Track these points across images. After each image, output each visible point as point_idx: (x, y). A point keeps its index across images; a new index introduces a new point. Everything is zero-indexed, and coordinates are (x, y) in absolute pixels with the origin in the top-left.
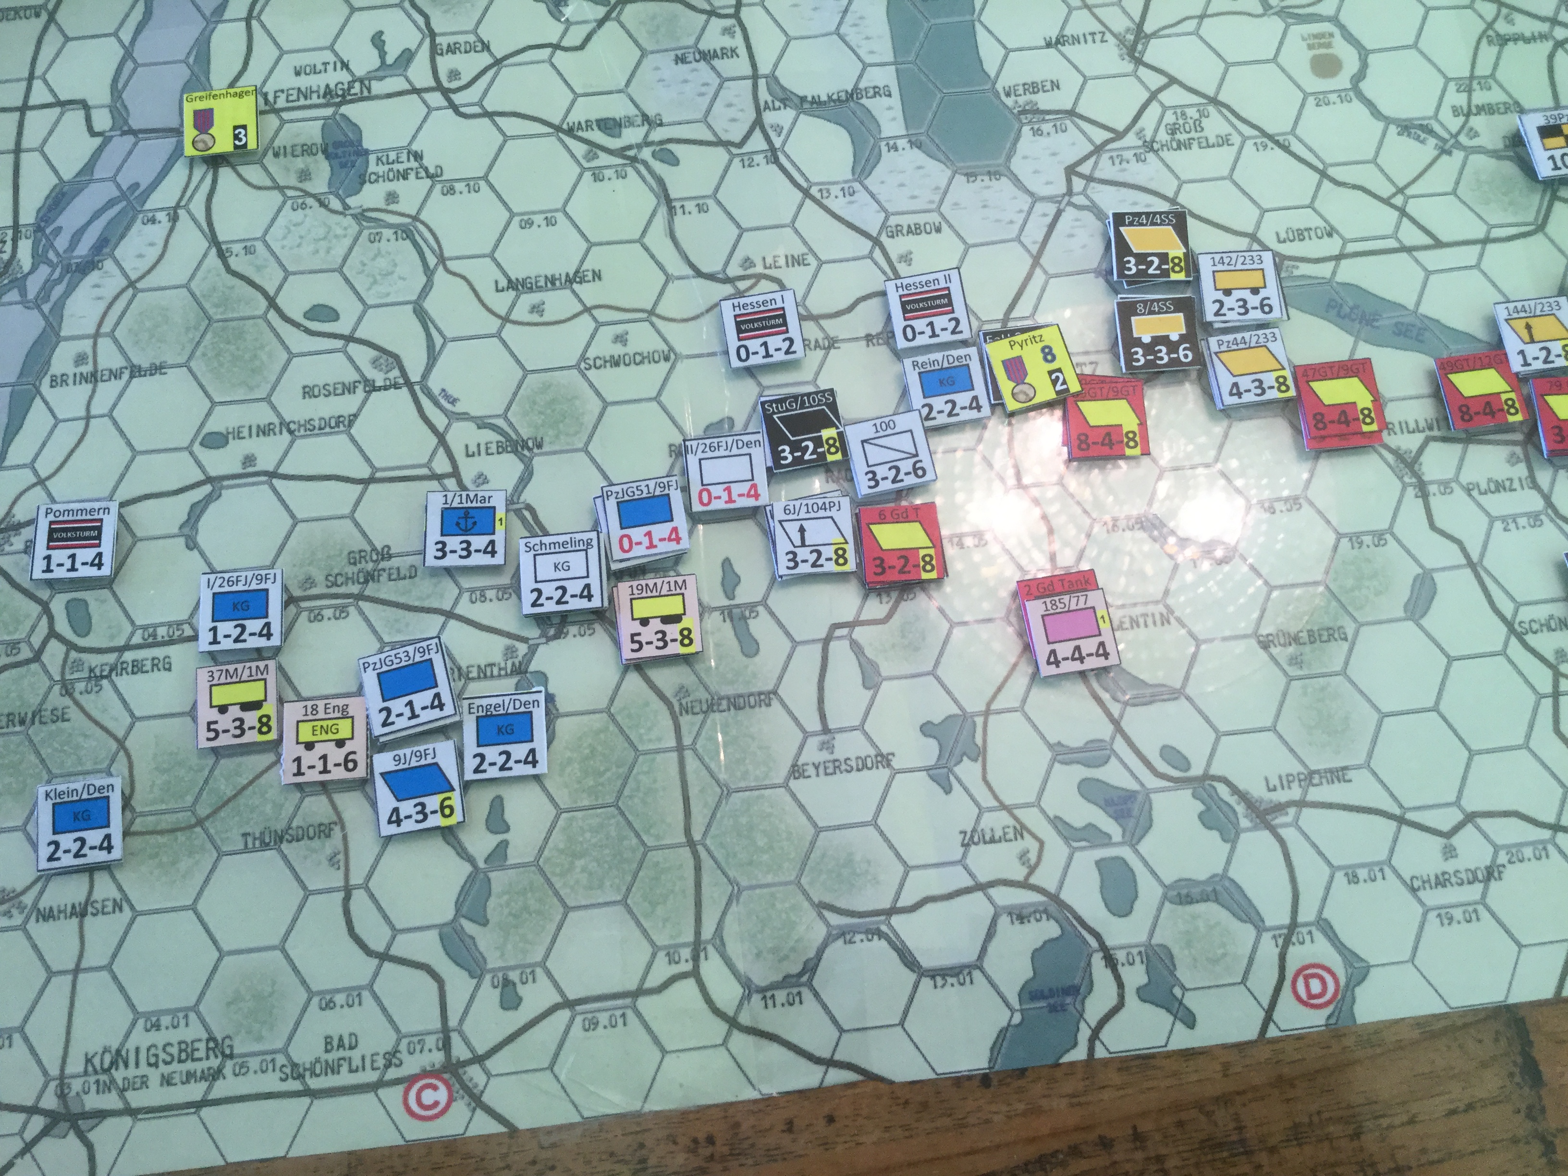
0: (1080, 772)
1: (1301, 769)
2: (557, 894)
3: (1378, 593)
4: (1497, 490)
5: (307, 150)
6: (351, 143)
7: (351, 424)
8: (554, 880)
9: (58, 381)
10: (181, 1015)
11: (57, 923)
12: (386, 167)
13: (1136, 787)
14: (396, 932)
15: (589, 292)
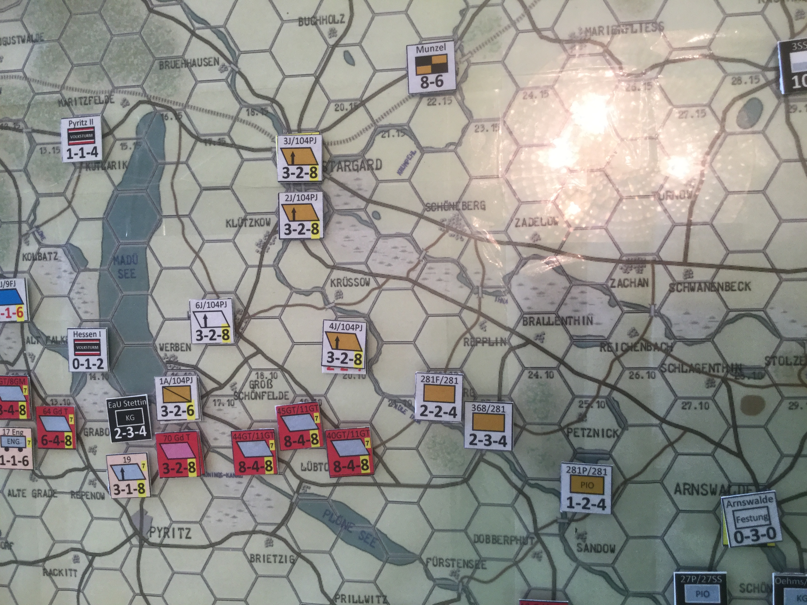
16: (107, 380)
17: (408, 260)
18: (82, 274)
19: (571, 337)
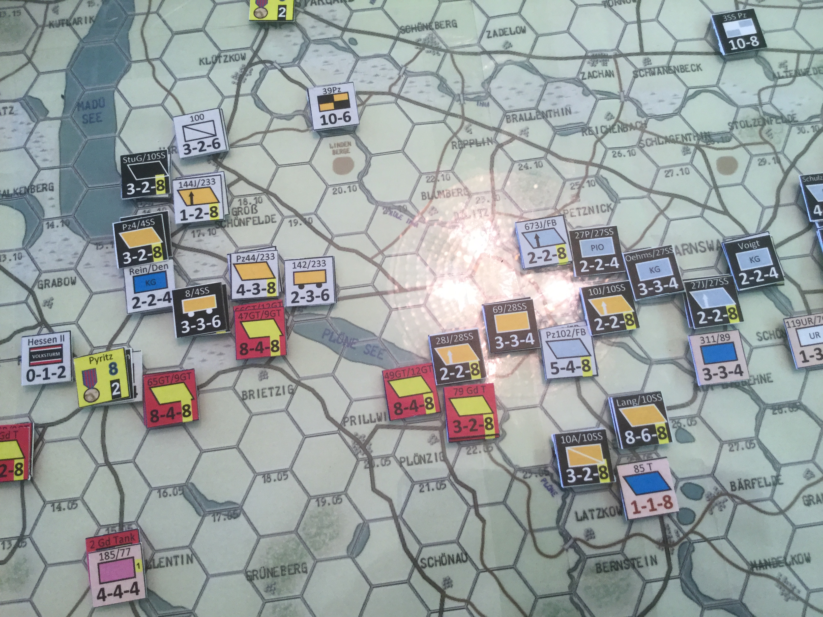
16: (68, 226)
17: (388, 77)
18: (41, 123)
19: (553, 128)
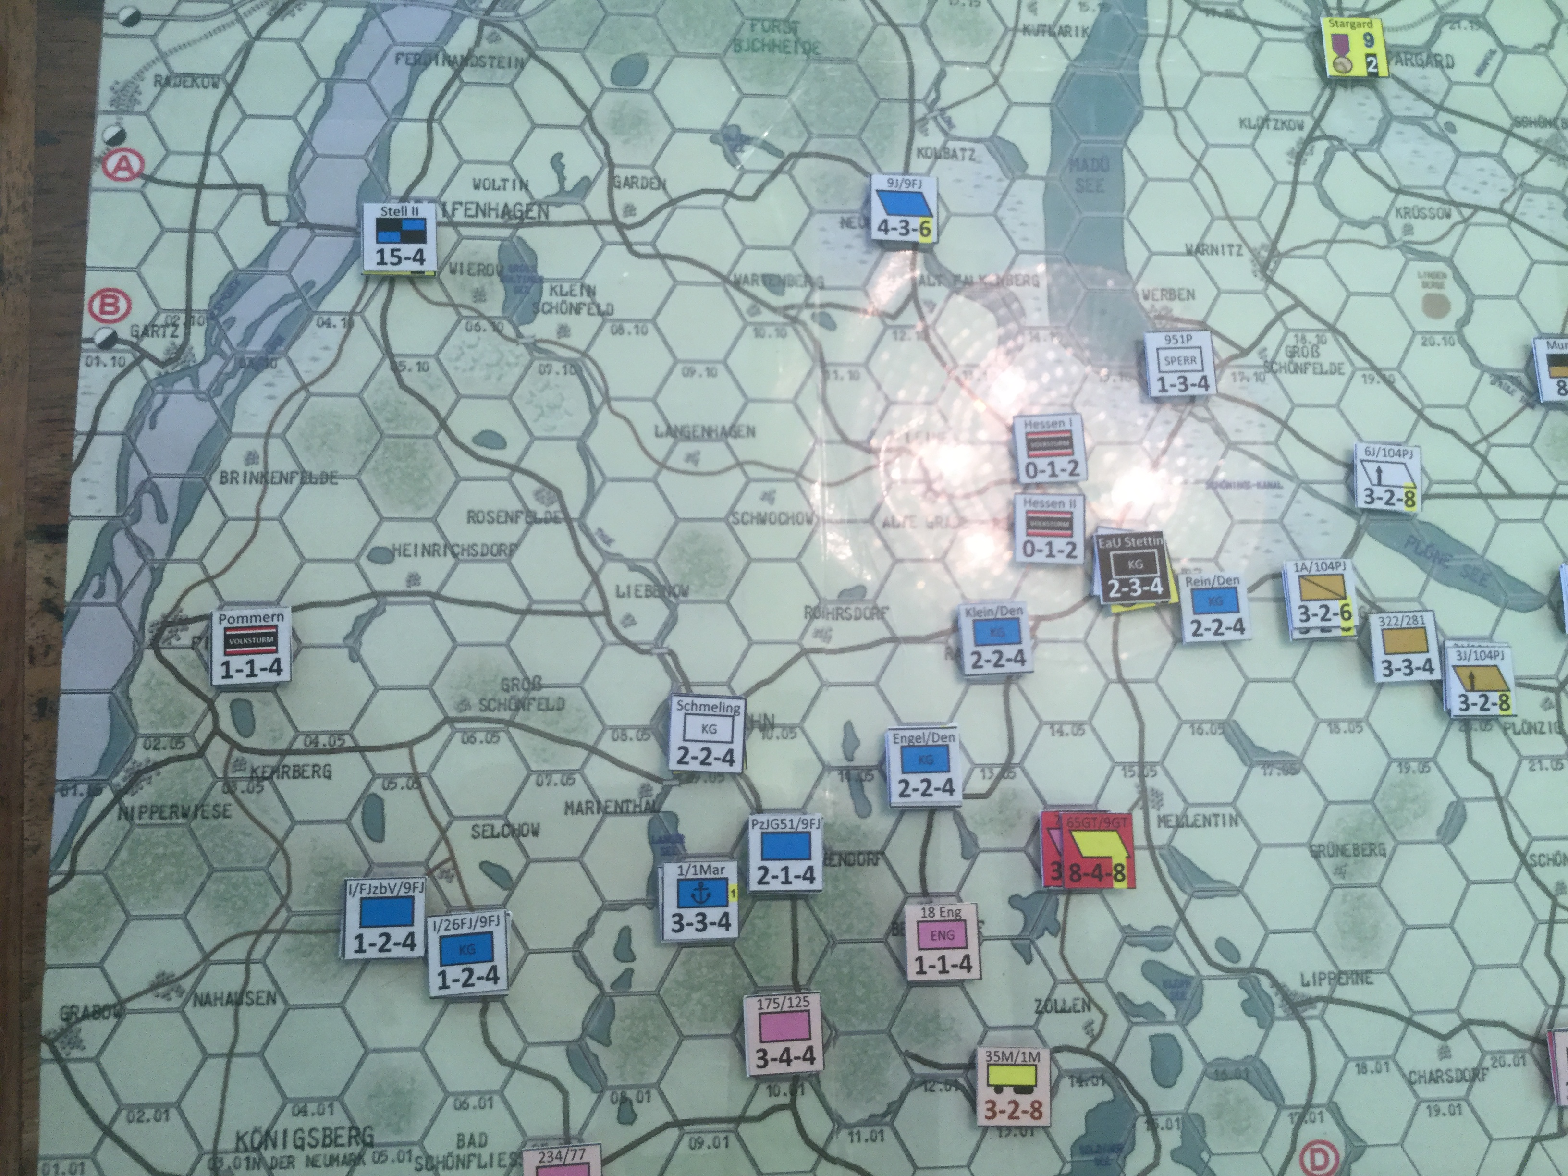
0: (1143, 954)
1: (1332, 968)
2: (674, 1023)
3: (1416, 816)
4: (1529, 732)
5: (483, 270)
6: (526, 268)
7: (512, 553)
8: (672, 1009)
9: (227, 478)
10: (327, 1104)
11: (213, 1009)
12: (559, 299)
13: (1192, 973)
14: (527, 1044)
15: (743, 447)
16: (1060, 340)
17: (1499, 188)
18: (1018, 182)
